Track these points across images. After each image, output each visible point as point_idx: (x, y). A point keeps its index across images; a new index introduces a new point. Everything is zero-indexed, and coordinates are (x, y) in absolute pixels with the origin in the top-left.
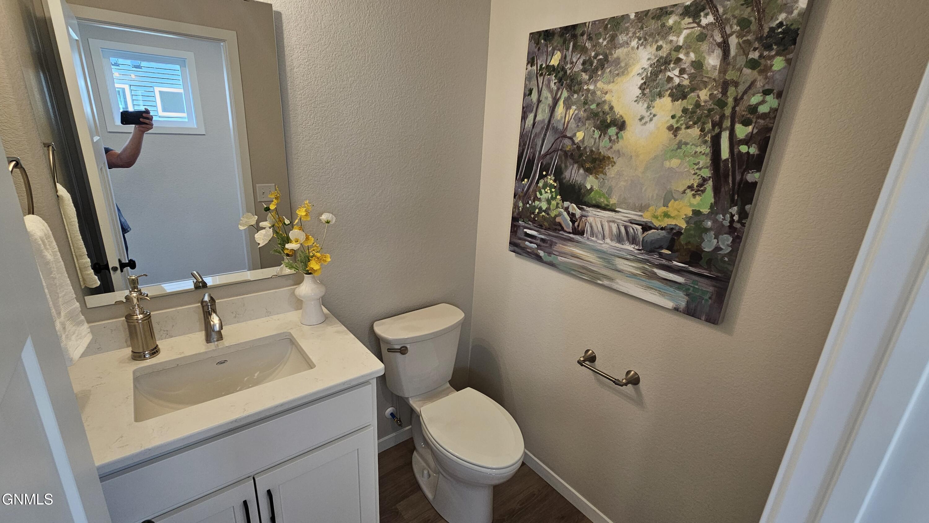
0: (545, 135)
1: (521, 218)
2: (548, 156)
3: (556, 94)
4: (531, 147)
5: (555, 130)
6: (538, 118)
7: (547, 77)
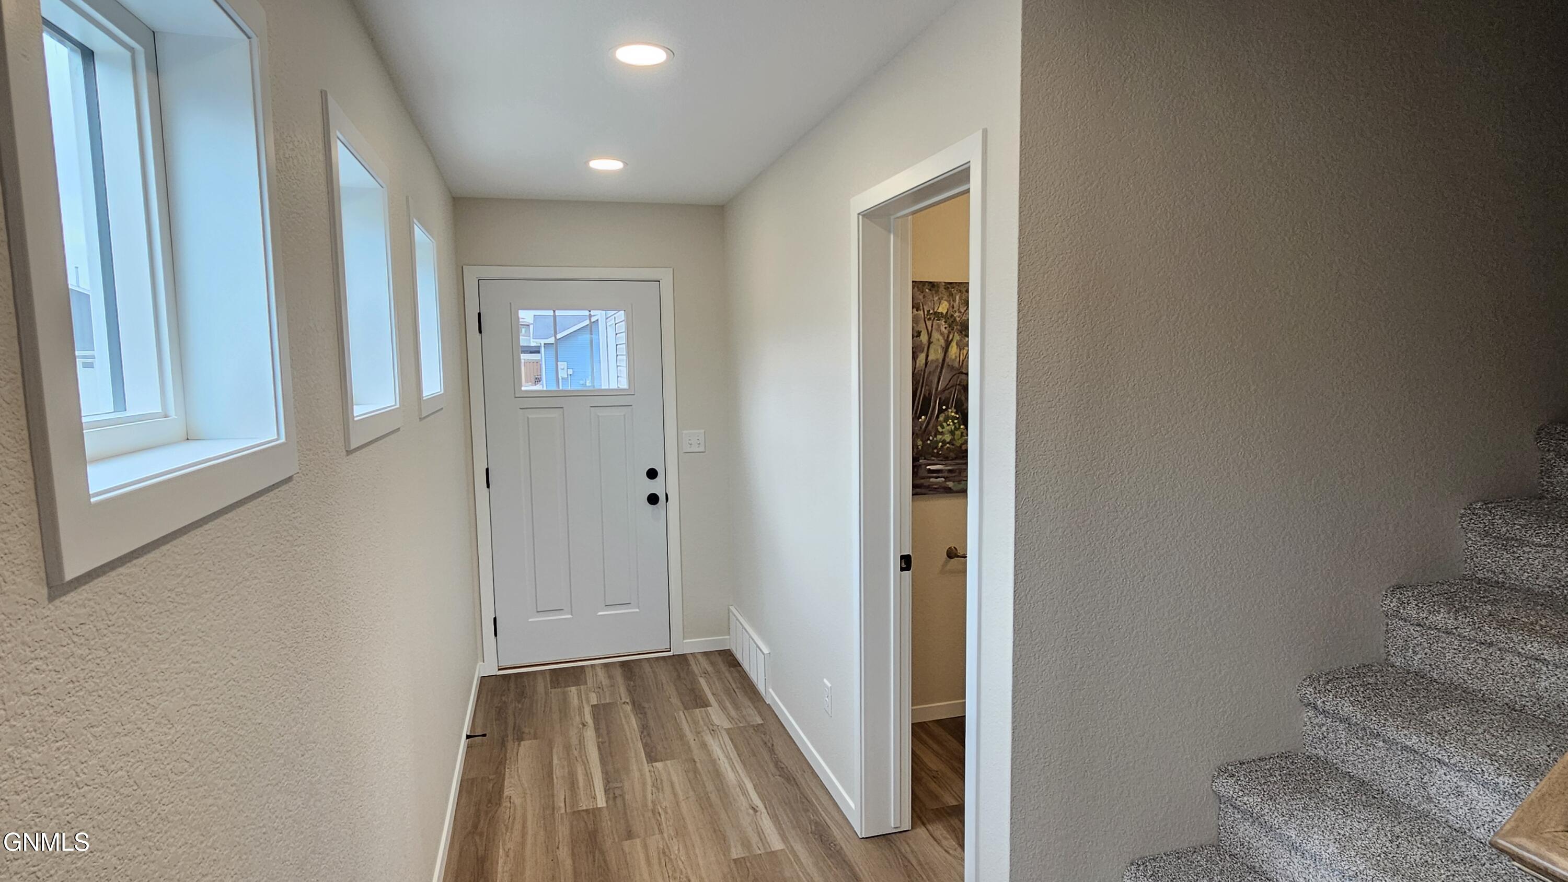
0: (941, 372)
1: (921, 456)
2: (946, 392)
3: (948, 337)
4: (926, 385)
5: (952, 368)
6: (930, 358)
7: (935, 322)
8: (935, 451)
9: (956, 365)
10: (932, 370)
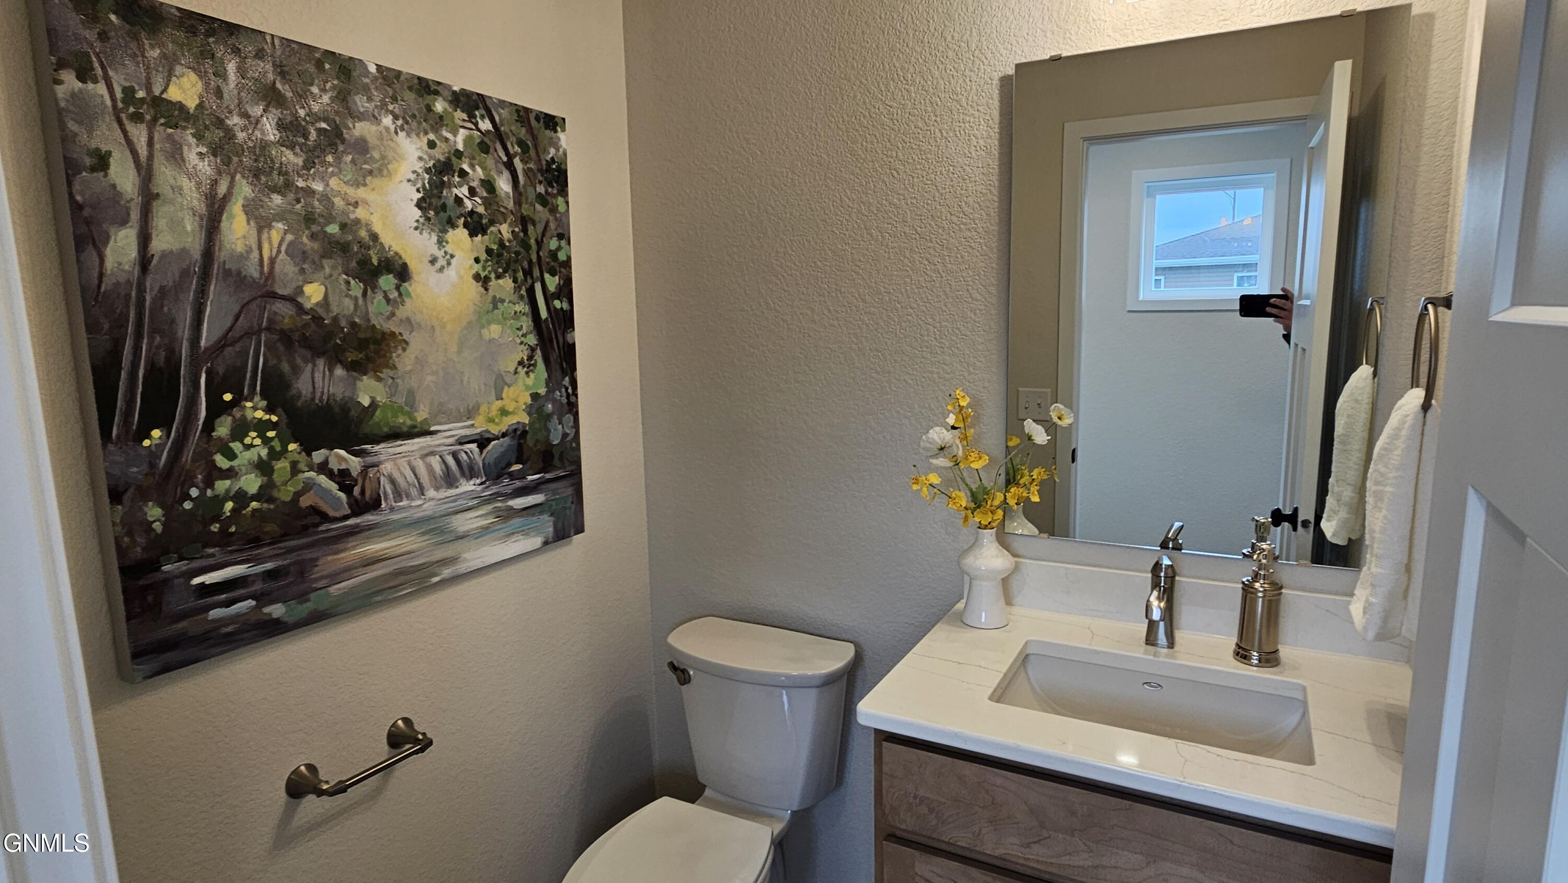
8: (215, 528)
9: (253, 271)
10: (169, 282)
